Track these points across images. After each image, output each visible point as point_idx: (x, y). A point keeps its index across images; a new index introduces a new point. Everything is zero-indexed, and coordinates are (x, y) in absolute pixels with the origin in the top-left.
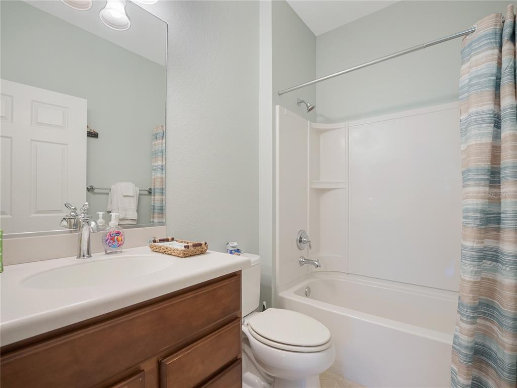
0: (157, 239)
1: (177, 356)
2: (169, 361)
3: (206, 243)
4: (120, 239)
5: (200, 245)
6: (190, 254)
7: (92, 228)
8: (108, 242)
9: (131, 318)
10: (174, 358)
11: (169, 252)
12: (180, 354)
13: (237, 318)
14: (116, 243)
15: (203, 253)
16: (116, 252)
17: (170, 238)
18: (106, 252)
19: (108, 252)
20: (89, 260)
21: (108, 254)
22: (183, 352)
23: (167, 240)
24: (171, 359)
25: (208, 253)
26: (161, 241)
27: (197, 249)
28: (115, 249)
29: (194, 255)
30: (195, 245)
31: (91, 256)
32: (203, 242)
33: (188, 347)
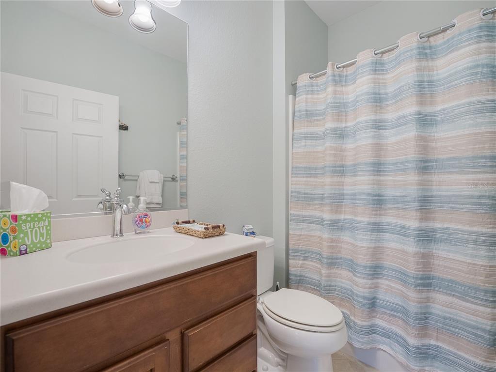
0: (180, 221)
1: (198, 328)
2: (191, 333)
3: (224, 226)
4: (148, 220)
5: (219, 227)
6: (210, 235)
7: (124, 211)
8: (137, 223)
9: (158, 291)
10: (195, 330)
11: (191, 233)
12: (201, 327)
13: (252, 296)
14: (144, 224)
15: (221, 234)
16: (144, 233)
17: (191, 220)
18: (136, 232)
19: (137, 232)
20: (121, 239)
21: (137, 234)
22: (203, 325)
23: (189, 222)
24: (193, 331)
25: (226, 235)
26: (184, 223)
27: (215, 231)
28: (143, 229)
29: (213, 236)
30: (214, 227)
31: (123, 236)
32: (221, 225)
33: (208, 321)
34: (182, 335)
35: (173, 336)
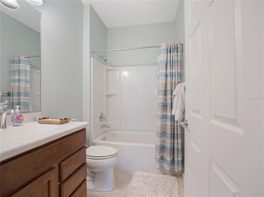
0: (41, 118)
1: (65, 161)
2: (64, 163)
3: (69, 118)
4: (21, 118)
5: (67, 119)
6: (63, 123)
7: (12, 113)
8: (15, 120)
9: (52, 146)
10: (65, 162)
11: (51, 123)
12: (67, 160)
13: (84, 147)
14: (20, 121)
15: (67, 122)
16: (19, 125)
17: (47, 117)
18: (13, 125)
19: (15, 125)
21: (15, 126)
22: (68, 160)
23: (46, 118)
24: (64, 162)
26: (43, 119)
27: (65, 121)
28: (18, 123)
29: (64, 123)
30: (65, 119)
31: (6, 128)
32: (68, 118)
33: (69, 158)
34: (60, 165)
35: (56, 166)
